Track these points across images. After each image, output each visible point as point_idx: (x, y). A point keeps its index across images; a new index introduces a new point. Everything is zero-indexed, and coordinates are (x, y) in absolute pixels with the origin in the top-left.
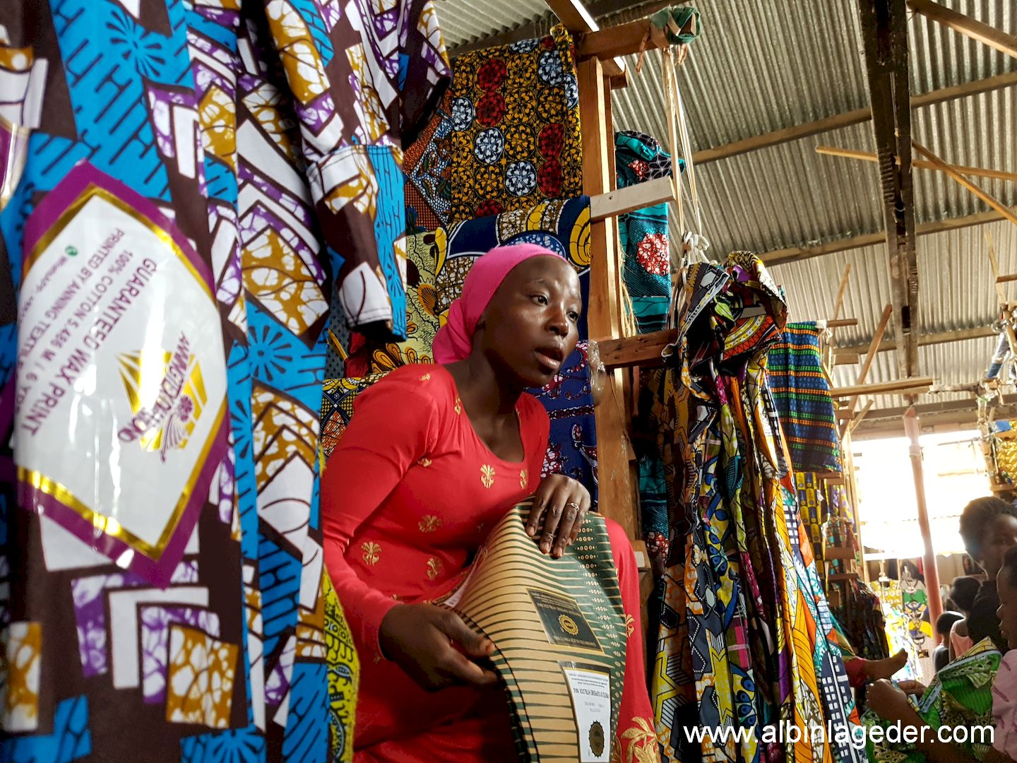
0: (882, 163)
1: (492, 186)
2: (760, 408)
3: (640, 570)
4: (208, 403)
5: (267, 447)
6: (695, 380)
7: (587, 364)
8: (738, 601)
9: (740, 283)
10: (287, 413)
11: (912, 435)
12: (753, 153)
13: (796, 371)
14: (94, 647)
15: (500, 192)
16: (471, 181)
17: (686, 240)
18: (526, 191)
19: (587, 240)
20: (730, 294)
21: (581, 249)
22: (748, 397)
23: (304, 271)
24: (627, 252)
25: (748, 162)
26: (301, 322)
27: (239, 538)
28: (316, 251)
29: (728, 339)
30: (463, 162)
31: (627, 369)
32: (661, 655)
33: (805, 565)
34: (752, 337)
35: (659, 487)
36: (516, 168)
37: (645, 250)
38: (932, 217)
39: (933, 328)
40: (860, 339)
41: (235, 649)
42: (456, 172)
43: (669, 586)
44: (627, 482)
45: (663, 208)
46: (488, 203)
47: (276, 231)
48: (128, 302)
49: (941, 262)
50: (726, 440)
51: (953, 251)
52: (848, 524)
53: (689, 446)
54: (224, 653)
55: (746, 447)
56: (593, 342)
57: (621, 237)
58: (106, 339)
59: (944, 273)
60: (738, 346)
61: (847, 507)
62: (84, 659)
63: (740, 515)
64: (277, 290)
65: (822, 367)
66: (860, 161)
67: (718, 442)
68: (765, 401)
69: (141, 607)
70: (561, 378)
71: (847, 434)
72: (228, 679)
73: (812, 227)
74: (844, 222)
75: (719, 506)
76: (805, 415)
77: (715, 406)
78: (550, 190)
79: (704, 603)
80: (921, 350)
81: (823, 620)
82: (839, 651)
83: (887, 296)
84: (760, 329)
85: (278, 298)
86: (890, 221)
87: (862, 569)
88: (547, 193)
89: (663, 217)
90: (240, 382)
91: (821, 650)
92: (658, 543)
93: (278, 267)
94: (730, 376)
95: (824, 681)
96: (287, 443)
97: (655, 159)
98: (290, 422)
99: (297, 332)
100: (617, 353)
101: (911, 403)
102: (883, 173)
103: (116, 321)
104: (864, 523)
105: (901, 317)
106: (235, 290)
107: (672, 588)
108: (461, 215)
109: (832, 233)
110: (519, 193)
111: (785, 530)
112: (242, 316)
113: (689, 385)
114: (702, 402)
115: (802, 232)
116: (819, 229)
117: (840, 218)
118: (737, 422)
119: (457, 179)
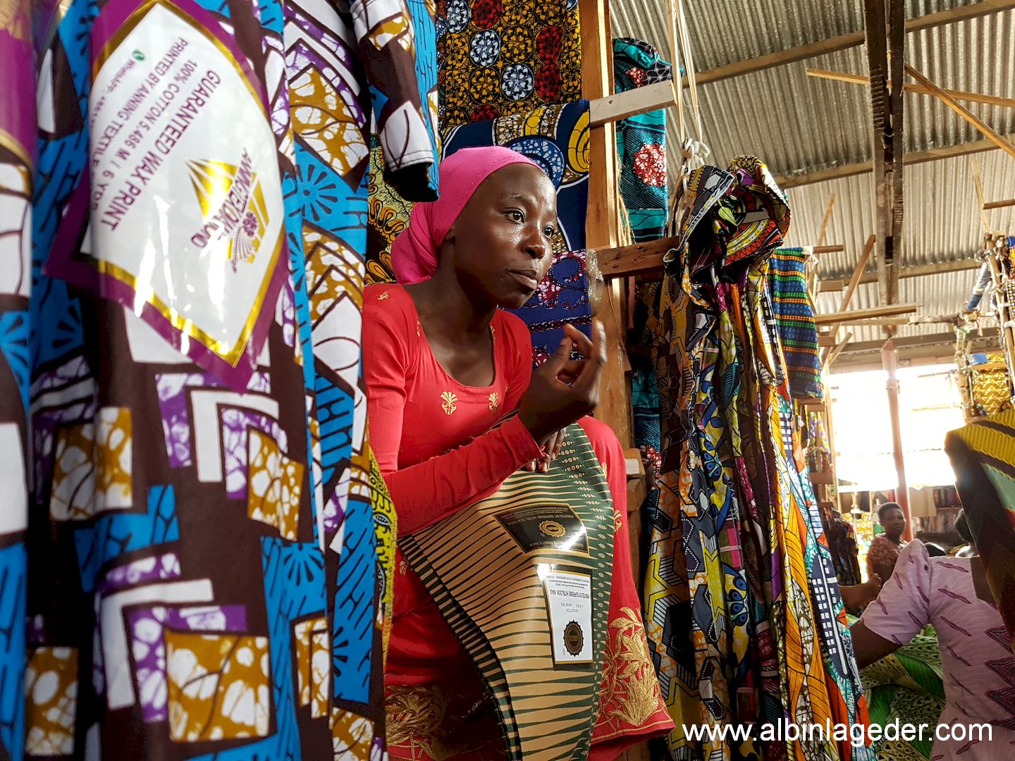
0: (873, 86)
1: (488, 90)
2: (760, 315)
3: (630, 478)
4: (270, 224)
5: (317, 286)
6: (695, 288)
7: (586, 274)
8: (732, 505)
9: (744, 187)
10: (334, 253)
11: (890, 369)
12: (741, 77)
13: (782, 298)
14: (178, 441)
15: (496, 95)
16: (466, 85)
17: (687, 147)
18: (523, 95)
19: (586, 146)
20: (734, 198)
21: (580, 155)
22: (748, 304)
23: (346, 112)
24: (624, 162)
25: (735, 87)
26: (345, 163)
27: (301, 363)
28: (357, 93)
29: (730, 245)
30: (459, 65)
31: (623, 279)
32: (654, 557)
33: (798, 471)
34: (755, 241)
35: (651, 402)
36: (512, 72)
37: (642, 161)
38: (918, 147)
39: (914, 261)
40: (841, 271)
41: (301, 468)
42: (451, 75)
43: (662, 492)
44: (622, 392)
45: (660, 116)
46: (483, 108)
47: (319, 71)
48: (195, 111)
49: (925, 193)
50: (724, 347)
51: (938, 182)
52: (824, 454)
53: (687, 353)
54: (291, 470)
55: (744, 354)
56: (591, 251)
57: (618, 147)
58: (176, 145)
59: (928, 204)
60: (740, 251)
61: (824, 437)
62: (170, 451)
63: (736, 421)
64: (321, 129)
65: (807, 293)
66: (848, 84)
67: (716, 350)
68: (764, 309)
69: (221, 407)
70: (558, 288)
71: (826, 365)
72: (295, 495)
73: (797, 155)
74: (830, 150)
75: (715, 414)
76: (789, 342)
77: (715, 313)
78: (548, 94)
79: (698, 506)
80: (901, 282)
81: (814, 524)
82: (829, 554)
83: (872, 226)
84: (763, 233)
85: (321, 138)
86: (878, 147)
87: (836, 499)
88: (544, 97)
89: (661, 126)
90: (291, 215)
91: (812, 553)
92: (649, 456)
93: (322, 107)
94: (730, 283)
95: (814, 582)
96: (335, 284)
97: (653, 67)
98: (338, 262)
99: (341, 173)
100: (615, 263)
101: (890, 336)
102: (873, 97)
103: (185, 128)
104: (839, 454)
105: (884, 248)
106: (285, 122)
107: (665, 494)
108: (455, 120)
109: (817, 161)
110: (516, 98)
111: (778, 436)
112: (291, 149)
113: (689, 292)
114: (701, 309)
115: (787, 160)
116: (805, 157)
117: (826, 148)
118: (736, 330)
119: (452, 83)
